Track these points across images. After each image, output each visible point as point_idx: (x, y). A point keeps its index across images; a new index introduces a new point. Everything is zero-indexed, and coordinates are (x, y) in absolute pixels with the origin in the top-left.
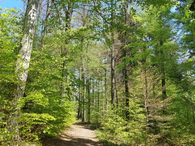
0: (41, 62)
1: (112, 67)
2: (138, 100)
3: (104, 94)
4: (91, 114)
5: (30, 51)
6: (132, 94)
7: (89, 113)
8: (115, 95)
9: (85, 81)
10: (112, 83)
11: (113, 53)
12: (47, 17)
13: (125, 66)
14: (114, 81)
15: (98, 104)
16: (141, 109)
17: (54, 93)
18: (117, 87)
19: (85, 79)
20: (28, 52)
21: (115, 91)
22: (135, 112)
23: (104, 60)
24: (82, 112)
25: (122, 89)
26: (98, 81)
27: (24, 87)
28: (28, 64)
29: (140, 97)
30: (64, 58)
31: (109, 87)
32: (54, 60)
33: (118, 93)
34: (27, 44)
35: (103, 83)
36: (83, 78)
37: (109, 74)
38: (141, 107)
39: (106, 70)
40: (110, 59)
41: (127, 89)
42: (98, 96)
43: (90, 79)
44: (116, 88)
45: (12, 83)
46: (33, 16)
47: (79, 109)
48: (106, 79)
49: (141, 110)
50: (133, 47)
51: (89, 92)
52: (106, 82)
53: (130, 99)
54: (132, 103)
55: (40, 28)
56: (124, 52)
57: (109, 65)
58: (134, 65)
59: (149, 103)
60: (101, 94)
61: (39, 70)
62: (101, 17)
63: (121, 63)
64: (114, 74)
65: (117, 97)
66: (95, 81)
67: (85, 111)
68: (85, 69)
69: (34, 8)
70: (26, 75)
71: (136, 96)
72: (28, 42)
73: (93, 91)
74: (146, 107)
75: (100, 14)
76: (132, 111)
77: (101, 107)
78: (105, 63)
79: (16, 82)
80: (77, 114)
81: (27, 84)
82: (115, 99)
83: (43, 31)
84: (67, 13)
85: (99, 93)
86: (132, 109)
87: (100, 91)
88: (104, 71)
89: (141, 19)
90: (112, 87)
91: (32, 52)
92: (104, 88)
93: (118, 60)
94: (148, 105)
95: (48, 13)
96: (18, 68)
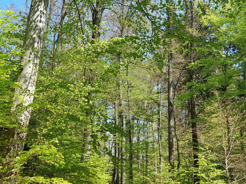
0: (52, 93)
1: (169, 99)
2: (213, 156)
3: (156, 146)
4: (135, 179)
5: (35, 78)
6: (203, 146)
7: (131, 178)
8: (175, 147)
9: (124, 122)
10: (170, 127)
11: (171, 76)
12: (63, 18)
13: (192, 98)
14: (172, 123)
15: (147, 162)
16: (219, 172)
17: (72, 143)
18: (177, 133)
19: (124, 120)
20: (33, 78)
21: (175, 140)
22: (208, 177)
23: (156, 88)
24: (120, 175)
25: (186, 137)
26: (145, 123)
27: (25, 134)
28: (32, 97)
29: (216, 152)
30: (89, 88)
31: (165, 134)
32: (72, 91)
33: (181, 143)
34: (31, 65)
35: (155, 125)
36: (120, 116)
37: (164, 110)
38: (219, 167)
39: (159, 105)
40: (167, 85)
41: (195, 136)
42: (147, 149)
43: (133, 119)
44: (176, 135)
45: (5, 129)
46: (41, 21)
47: (114, 170)
48: (159, 119)
49: (219, 174)
50: (203, 67)
51: (130, 141)
52: (159, 125)
53: (200, 155)
54: (202, 161)
55: (51, 37)
56: (190, 74)
57: (164, 95)
58: (208, 96)
59: (233, 161)
60: (150, 145)
61: (48, 106)
62: (148, 21)
63: (185, 93)
64: (172, 111)
65: (178, 150)
66: (141, 122)
67: (124, 174)
68: (123, 102)
69: (42, 9)
70: (28, 115)
71: (209, 150)
72: (32, 62)
73: (138, 139)
74: (227, 169)
75: (147, 15)
76: (203, 175)
77: (151, 168)
78: (158, 93)
79: (12, 126)
80: (110, 178)
81: (30, 130)
82: (175, 153)
83: (56, 42)
84: (95, 12)
85: (147, 144)
86: (204, 171)
87: (150, 140)
88: (156, 105)
89: (218, 19)
90: (170, 133)
91: (38, 78)
92: (156, 135)
93: (179, 87)
94: (232, 165)
95: (64, 12)
96: (15, 104)
